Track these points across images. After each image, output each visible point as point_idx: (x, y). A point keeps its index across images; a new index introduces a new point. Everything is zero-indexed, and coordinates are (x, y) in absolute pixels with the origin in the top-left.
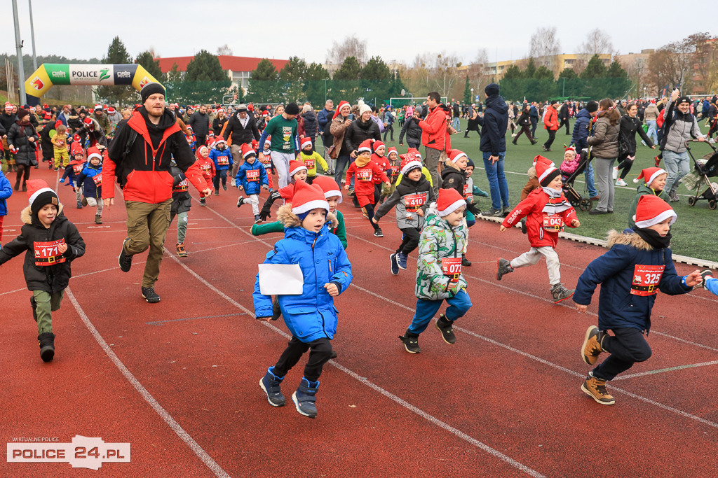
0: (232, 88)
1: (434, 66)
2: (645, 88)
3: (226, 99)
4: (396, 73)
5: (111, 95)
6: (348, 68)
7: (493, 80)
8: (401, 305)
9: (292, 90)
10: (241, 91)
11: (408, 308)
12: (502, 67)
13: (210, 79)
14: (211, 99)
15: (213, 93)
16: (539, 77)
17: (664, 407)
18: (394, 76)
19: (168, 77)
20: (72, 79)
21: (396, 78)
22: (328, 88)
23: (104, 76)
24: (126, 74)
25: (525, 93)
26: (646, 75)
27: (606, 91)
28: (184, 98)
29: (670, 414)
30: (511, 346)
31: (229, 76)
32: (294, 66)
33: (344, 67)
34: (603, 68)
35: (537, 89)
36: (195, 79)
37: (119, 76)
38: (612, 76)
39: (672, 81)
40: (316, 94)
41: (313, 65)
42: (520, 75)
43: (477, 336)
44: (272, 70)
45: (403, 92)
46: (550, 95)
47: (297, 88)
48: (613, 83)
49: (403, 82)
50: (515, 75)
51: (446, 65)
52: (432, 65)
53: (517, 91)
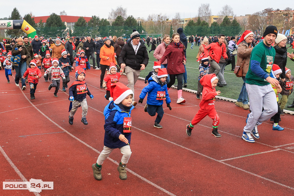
0: (66, 30)
1: (157, 20)
3: (64, 35)
4: (140, 23)
5: (13, 33)
6: (118, 21)
7: (182, 26)
8: (135, 128)
9: (93, 30)
10: (70, 31)
11: (138, 129)
12: (186, 21)
13: (56, 26)
14: (57, 35)
15: (58, 32)
16: (203, 26)
17: (247, 172)
18: (139, 24)
19: (38, 25)
21: (139, 25)
22: (109, 30)
23: (9, 25)
24: (19, 24)
25: (196, 32)
26: (248, 25)
27: (231, 32)
28: (45, 34)
29: (249, 175)
30: (183, 146)
31: (65, 25)
32: (94, 20)
33: (116, 20)
34: (230, 22)
35: (201, 30)
36: (50, 26)
37: (15, 25)
38: (233, 25)
39: (258, 28)
40: (104, 32)
41: (103, 19)
42: (194, 24)
43: (168, 141)
44: (84, 22)
45: (143, 32)
46: (207, 33)
47: (96, 30)
48: (234, 29)
49: (143, 27)
50: (192, 24)
51: (162, 20)
52: (155, 19)
53: (193, 32)
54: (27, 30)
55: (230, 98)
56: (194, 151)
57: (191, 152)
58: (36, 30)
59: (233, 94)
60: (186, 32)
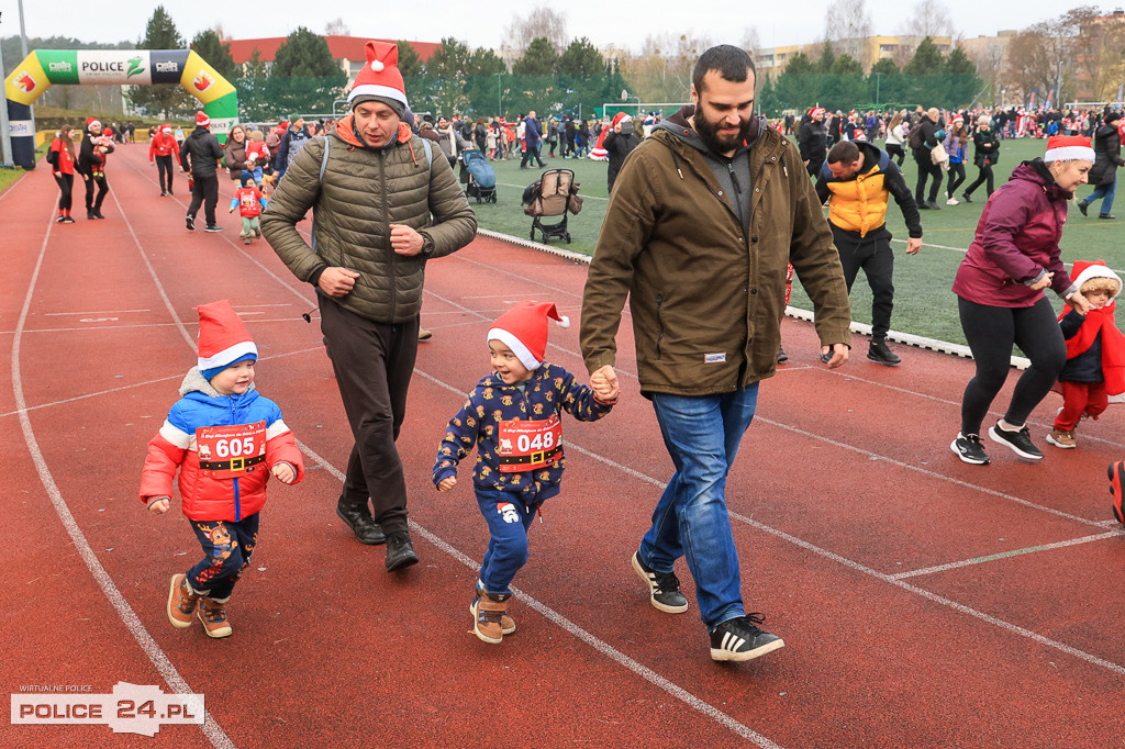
1: (675, 54)
2: (1004, 92)
3: (339, 106)
4: (613, 63)
5: (152, 100)
6: (537, 55)
7: (767, 76)
8: (581, 450)
9: (446, 91)
11: (593, 455)
12: (783, 56)
13: (312, 73)
14: (314, 107)
15: (318, 96)
16: (840, 72)
17: (991, 620)
18: (610, 69)
19: (245, 69)
20: (82, 74)
21: (613, 72)
22: (504, 88)
23: (135, 69)
24: (170, 66)
25: (818, 97)
26: (1005, 71)
27: (944, 96)
28: (270, 105)
29: (999, 631)
30: (754, 519)
31: (343, 69)
32: (449, 52)
33: (529, 54)
34: (939, 59)
35: (837, 90)
36: (289, 74)
37: (158, 69)
38: (953, 71)
39: (1045, 80)
40: (485, 98)
41: (479, 51)
42: (810, 68)
44: (413, 58)
45: (625, 95)
46: (856, 100)
47: (454, 89)
48: (954, 83)
49: (625, 79)
50: (802, 68)
52: (671, 51)
53: (806, 95)
54: (202, 86)
55: (933, 337)
56: (796, 541)
57: (784, 544)
58: (231, 89)
59: (947, 324)
60: (781, 98)
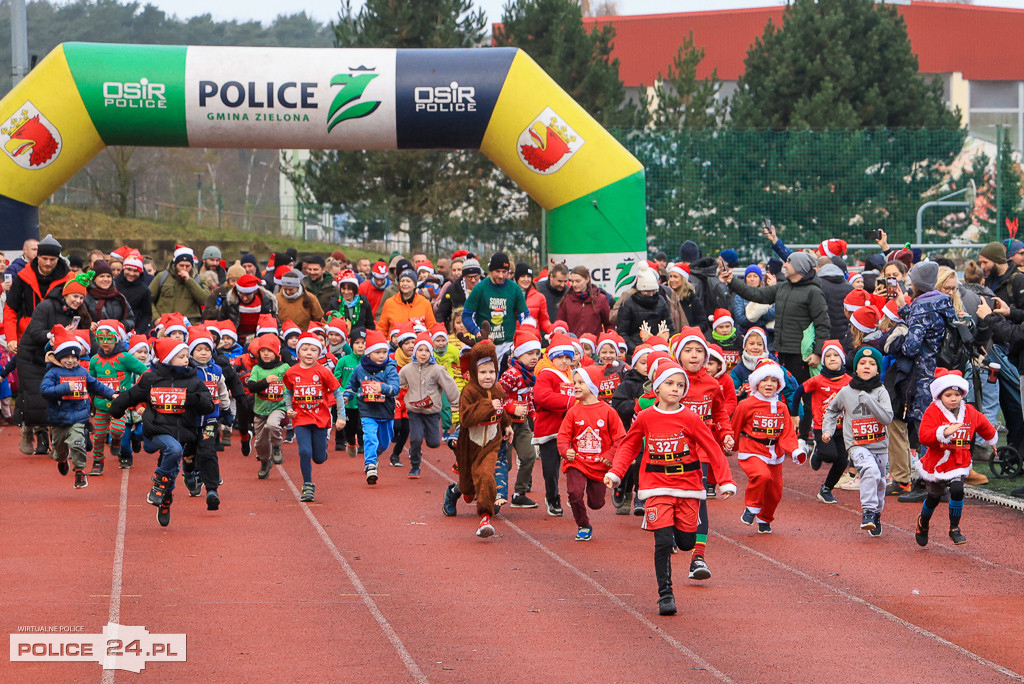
0: (963, 162)
3: (934, 217)
5: (373, 192)
13: (855, 119)
14: (856, 220)
15: (871, 188)
19: (653, 107)
20: (196, 116)
23: (351, 103)
24: (457, 94)
28: (725, 211)
31: (952, 106)
36: (785, 120)
37: (420, 104)
54: (544, 155)
58: (636, 167)
